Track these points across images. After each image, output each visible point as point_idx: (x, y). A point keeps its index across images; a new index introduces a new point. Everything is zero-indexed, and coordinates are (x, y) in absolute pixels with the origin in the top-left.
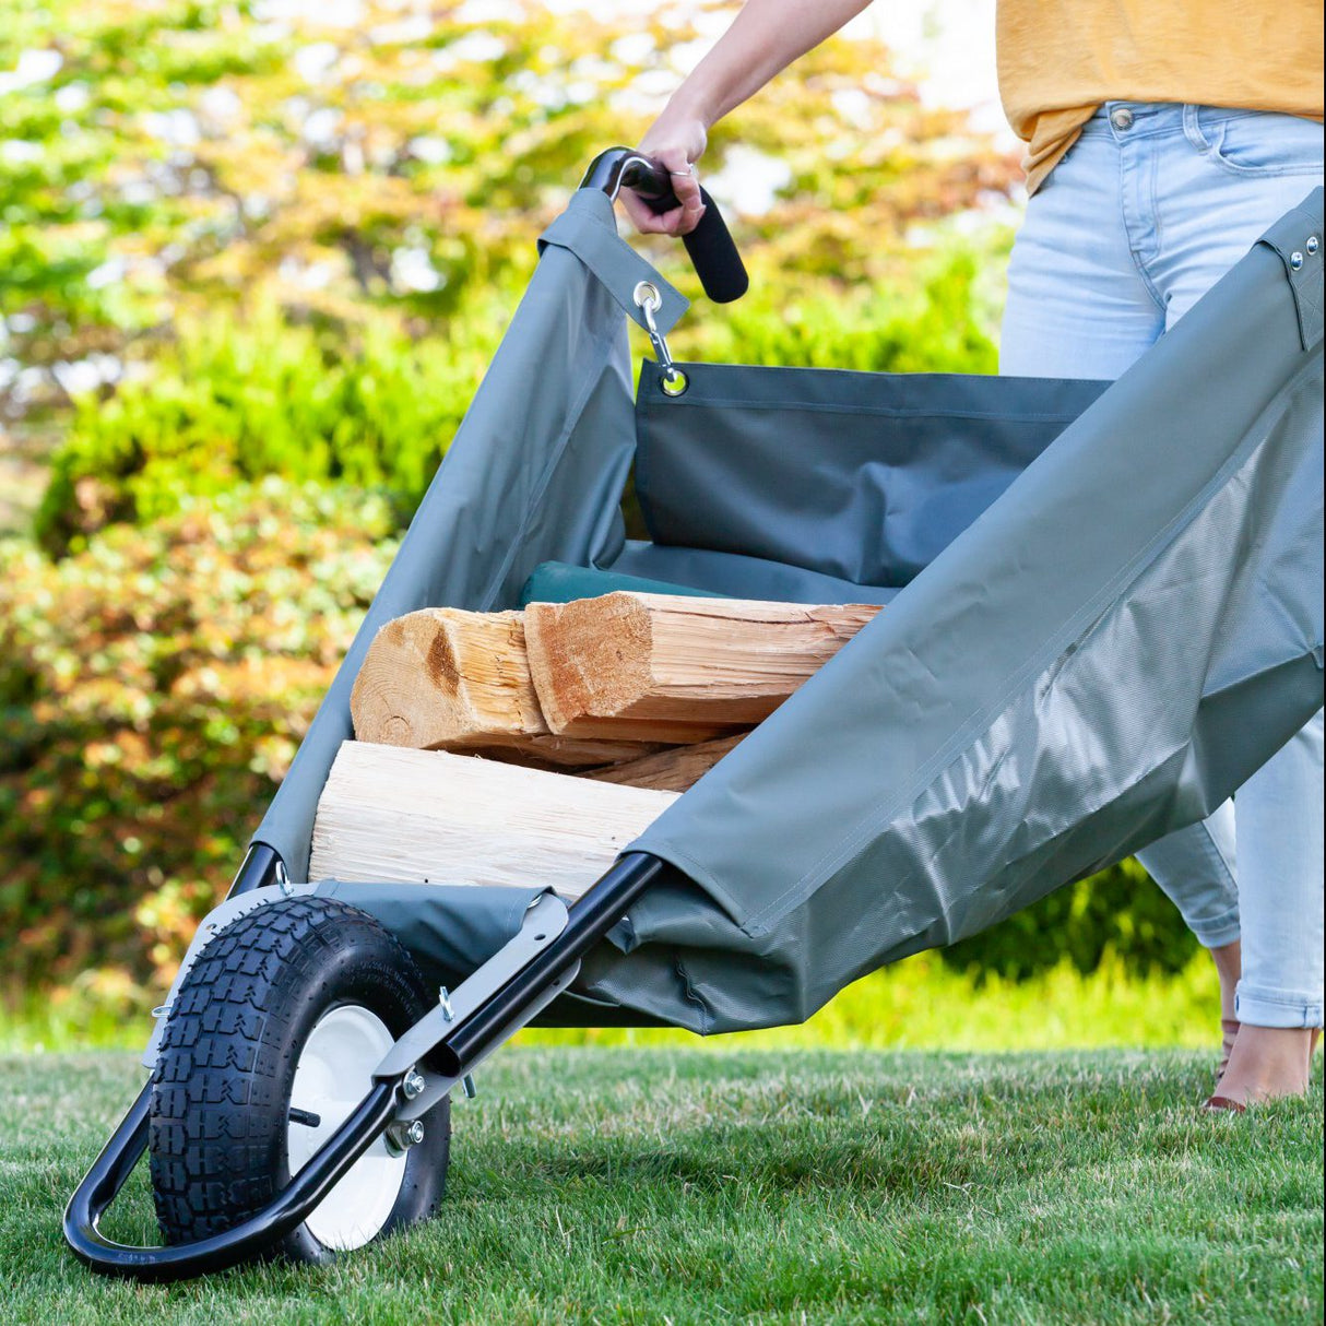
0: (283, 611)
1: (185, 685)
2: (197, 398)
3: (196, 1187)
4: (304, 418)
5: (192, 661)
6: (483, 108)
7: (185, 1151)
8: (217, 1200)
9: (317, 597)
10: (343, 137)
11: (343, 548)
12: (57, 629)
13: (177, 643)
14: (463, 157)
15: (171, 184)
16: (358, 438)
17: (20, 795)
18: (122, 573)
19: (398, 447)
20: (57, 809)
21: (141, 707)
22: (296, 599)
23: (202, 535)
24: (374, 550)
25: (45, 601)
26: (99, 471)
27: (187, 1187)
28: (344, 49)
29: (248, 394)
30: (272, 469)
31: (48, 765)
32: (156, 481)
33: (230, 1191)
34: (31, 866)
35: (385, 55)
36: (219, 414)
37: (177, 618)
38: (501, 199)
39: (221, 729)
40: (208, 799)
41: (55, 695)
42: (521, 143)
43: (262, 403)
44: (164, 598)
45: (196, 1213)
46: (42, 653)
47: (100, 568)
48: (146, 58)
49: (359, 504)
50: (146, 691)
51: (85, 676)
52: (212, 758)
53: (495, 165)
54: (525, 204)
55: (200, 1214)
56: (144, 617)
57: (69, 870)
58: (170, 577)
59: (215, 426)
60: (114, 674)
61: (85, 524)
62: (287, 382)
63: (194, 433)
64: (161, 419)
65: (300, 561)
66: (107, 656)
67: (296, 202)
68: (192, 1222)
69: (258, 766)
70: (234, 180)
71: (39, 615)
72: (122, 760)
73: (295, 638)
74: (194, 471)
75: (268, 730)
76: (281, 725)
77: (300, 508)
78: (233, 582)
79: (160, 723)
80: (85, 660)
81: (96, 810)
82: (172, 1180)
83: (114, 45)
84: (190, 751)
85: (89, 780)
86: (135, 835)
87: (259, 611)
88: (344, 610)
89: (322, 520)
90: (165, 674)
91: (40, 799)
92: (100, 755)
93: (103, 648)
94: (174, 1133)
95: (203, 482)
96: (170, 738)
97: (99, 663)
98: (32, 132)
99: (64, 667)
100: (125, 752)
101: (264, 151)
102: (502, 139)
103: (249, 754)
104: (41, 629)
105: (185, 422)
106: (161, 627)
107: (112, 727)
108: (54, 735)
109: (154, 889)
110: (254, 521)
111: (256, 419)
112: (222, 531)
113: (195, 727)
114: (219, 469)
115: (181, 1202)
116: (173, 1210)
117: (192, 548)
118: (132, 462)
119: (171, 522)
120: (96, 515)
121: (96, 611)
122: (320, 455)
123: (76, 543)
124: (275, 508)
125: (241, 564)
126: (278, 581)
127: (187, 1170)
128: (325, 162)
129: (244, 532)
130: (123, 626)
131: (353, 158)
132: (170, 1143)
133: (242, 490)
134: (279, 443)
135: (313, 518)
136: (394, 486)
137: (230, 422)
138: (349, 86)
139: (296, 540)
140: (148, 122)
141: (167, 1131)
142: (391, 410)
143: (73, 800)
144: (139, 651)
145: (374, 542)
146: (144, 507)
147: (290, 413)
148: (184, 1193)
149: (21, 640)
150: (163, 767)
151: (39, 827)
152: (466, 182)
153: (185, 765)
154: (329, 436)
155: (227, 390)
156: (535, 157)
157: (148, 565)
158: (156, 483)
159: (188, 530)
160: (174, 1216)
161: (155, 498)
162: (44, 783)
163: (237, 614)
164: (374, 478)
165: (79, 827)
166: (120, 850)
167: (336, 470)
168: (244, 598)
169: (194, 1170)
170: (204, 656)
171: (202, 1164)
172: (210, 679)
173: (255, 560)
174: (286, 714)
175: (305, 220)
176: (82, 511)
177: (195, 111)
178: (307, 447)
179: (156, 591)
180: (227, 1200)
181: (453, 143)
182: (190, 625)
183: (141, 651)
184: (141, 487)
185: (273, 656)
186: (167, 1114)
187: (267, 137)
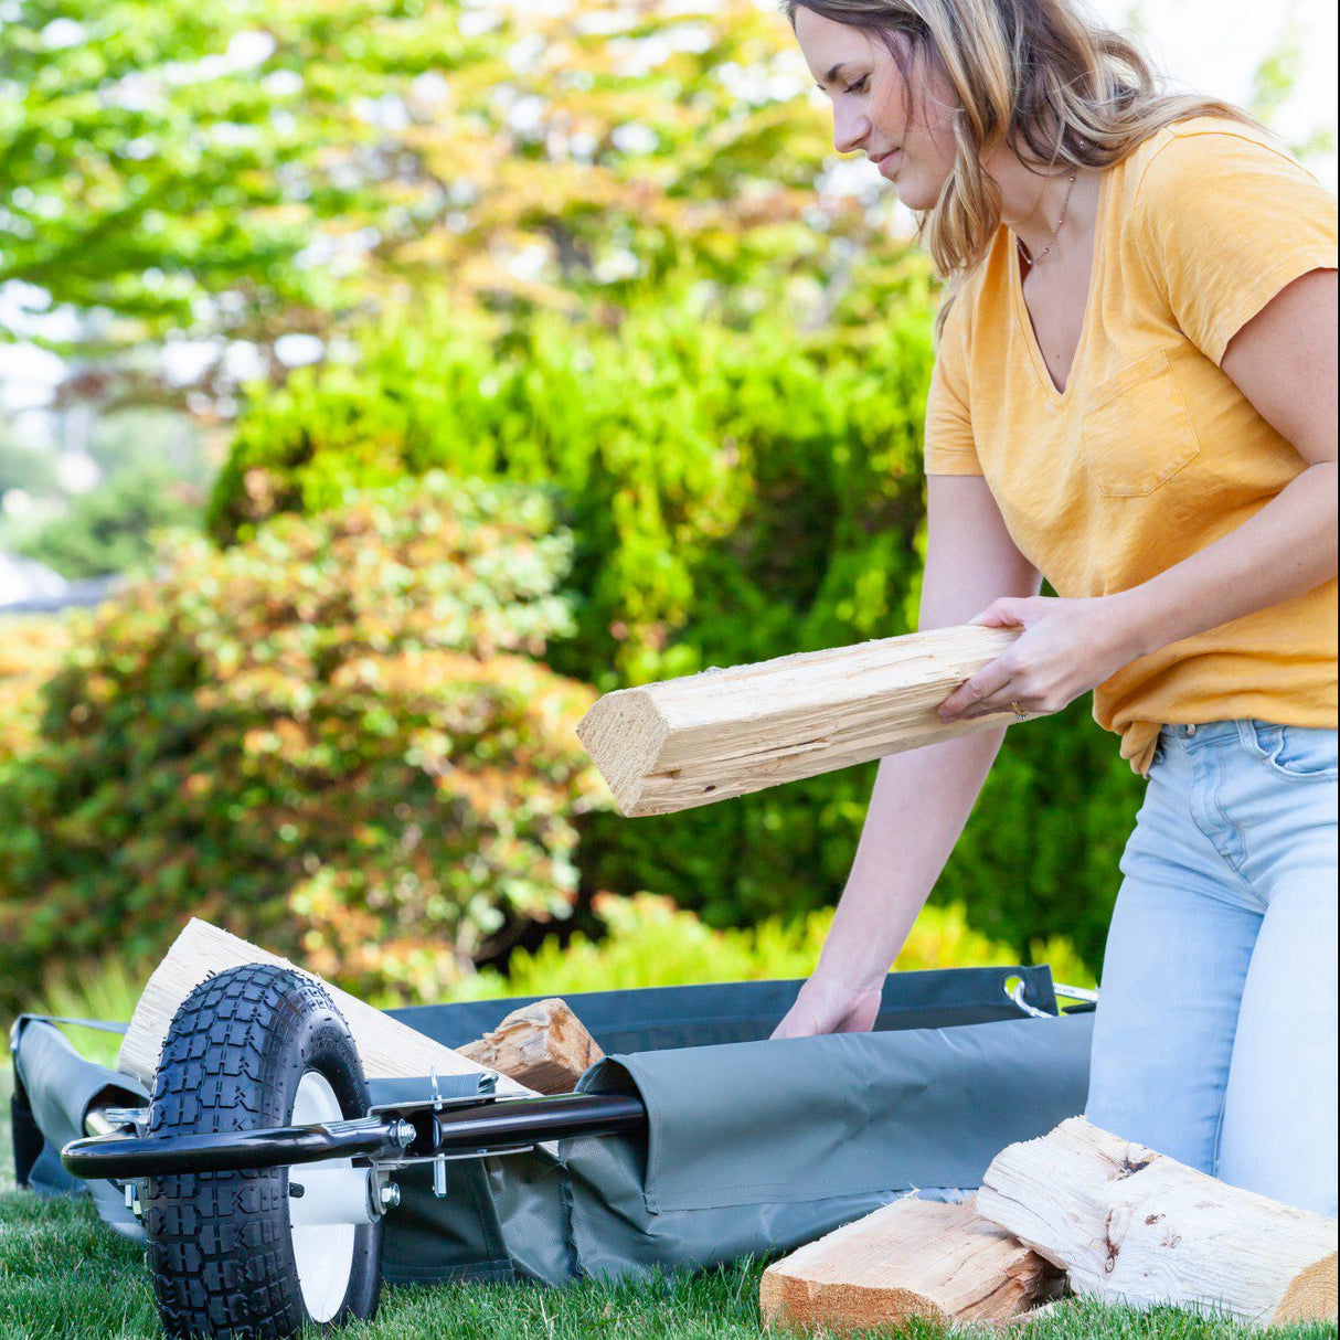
0: (443, 606)
1: (344, 677)
2: (366, 392)
3: (212, 1266)
4: (472, 413)
5: (353, 651)
6: (686, 99)
7: (198, 1231)
8: (234, 1279)
9: (477, 593)
10: (547, 124)
11: (505, 542)
12: (222, 618)
13: (337, 635)
14: (666, 148)
15: (377, 168)
16: (525, 434)
17: (181, 780)
18: (287, 563)
19: (564, 445)
20: (217, 796)
21: (301, 696)
22: (456, 592)
23: (365, 528)
24: (536, 546)
25: (210, 588)
26: (270, 461)
27: (202, 1267)
28: (550, 39)
29: (417, 389)
30: (440, 463)
31: (209, 751)
32: (324, 473)
33: (247, 1268)
34: (191, 850)
35: (590, 46)
36: (387, 408)
37: (338, 610)
38: (701, 190)
39: (379, 720)
40: (364, 789)
41: (218, 682)
42: (724, 135)
43: (431, 398)
44: (327, 589)
45: (211, 1294)
46: (206, 641)
47: (265, 557)
48: (353, 44)
49: (519, 501)
50: (307, 681)
51: (247, 664)
52: (368, 749)
53: (696, 156)
54: (724, 194)
55: (217, 1293)
56: (307, 607)
57: (226, 854)
58: (332, 568)
59: (383, 420)
60: (275, 664)
61: (254, 514)
62: (457, 377)
63: (363, 426)
64: (330, 411)
65: (461, 557)
66: (271, 647)
67: (499, 190)
68: (207, 1302)
69: (413, 758)
70: (441, 166)
71: (204, 602)
72: (281, 749)
73: (454, 631)
74: (361, 464)
75: (424, 723)
76: (437, 718)
77: (462, 504)
78: (394, 575)
79: (320, 712)
80: (248, 648)
81: (254, 796)
82: (184, 1262)
83: (322, 33)
84: (347, 741)
85: (248, 767)
86: (291, 822)
87: (420, 605)
88: (503, 605)
89: (484, 516)
90: (326, 664)
91: (201, 784)
92: (259, 743)
93: (265, 638)
94: (184, 1213)
95: (371, 474)
96: (328, 728)
97: (261, 652)
98: (240, 116)
99: (226, 655)
100: (284, 742)
101: (469, 139)
102: (703, 131)
103: (405, 746)
104: (206, 617)
105: (354, 415)
106: (324, 617)
107: (271, 716)
108: (215, 723)
109: (308, 876)
110: (416, 516)
111: (425, 414)
112: (385, 524)
113: (352, 718)
114: (387, 463)
115: (195, 1283)
116: (185, 1293)
117: (354, 539)
118: (300, 454)
119: (339, 514)
120: (263, 503)
121: (260, 600)
122: (485, 452)
123: (243, 532)
124: (439, 503)
125: (403, 557)
126: (439, 575)
127: (201, 1250)
128: (530, 149)
129: (406, 526)
130: (286, 616)
131: (556, 145)
132: (180, 1224)
133: (406, 484)
134: (446, 437)
135: (475, 514)
136: (558, 484)
137: (397, 415)
138: (556, 74)
139: (457, 535)
140: (360, 108)
141: (175, 1211)
142: (558, 407)
143: (231, 787)
144: (302, 641)
145: (533, 537)
146: (311, 498)
147: (459, 408)
148: (198, 1274)
149: (186, 628)
150: (321, 757)
151: (198, 812)
152: (666, 173)
153: (342, 755)
154: (495, 431)
155: (397, 384)
156: (737, 149)
157: (312, 557)
158: (326, 474)
159: (350, 522)
160: (186, 1298)
161: (323, 490)
162: (203, 768)
163: (397, 608)
164: (540, 475)
165: (238, 813)
166: (276, 837)
167: (501, 465)
168: (405, 592)
169: (210, 1249)
170: (363, 648)
171: (218, 1243)
172: (369, 670)
173: (417, 553)
174: (441, 707)
175: (509, 207)
176: (251, 501)
177: (404, 96)
178: (473, 442)
179: (318, 582)
180: (245, 1278)
181: (658, 133)
182: (351, 617)
183: (303, 642)
184: (309, 478)
185: (432, 649)
186: (174, 1195)
187: (474, 124)
